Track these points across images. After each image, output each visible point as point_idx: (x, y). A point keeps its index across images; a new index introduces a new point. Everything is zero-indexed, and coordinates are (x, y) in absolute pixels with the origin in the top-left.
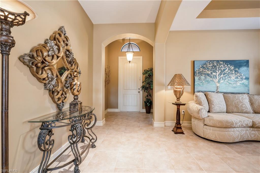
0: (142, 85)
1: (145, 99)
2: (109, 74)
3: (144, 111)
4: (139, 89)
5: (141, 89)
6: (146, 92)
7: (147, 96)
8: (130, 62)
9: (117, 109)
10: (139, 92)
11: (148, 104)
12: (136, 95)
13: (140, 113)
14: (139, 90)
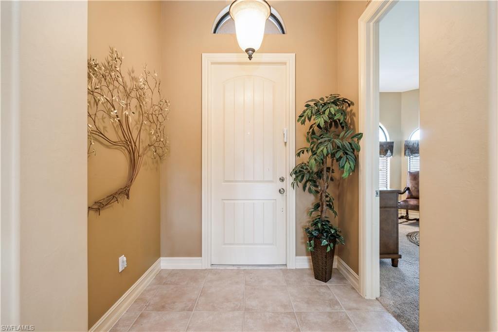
0: (294, 166)
1: (306, 220)
2: (160, 117)
3: (304, 263)
4: (282, 180)
5: (290, 180)
6: (310, 191)
7: (317, 206)
8: (250, 52)
9: (200, 258)
10: (281, 191)
11: (325, 242)
12: (273, 201)
13: (285, 270)
14: (281, 185)
